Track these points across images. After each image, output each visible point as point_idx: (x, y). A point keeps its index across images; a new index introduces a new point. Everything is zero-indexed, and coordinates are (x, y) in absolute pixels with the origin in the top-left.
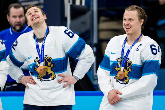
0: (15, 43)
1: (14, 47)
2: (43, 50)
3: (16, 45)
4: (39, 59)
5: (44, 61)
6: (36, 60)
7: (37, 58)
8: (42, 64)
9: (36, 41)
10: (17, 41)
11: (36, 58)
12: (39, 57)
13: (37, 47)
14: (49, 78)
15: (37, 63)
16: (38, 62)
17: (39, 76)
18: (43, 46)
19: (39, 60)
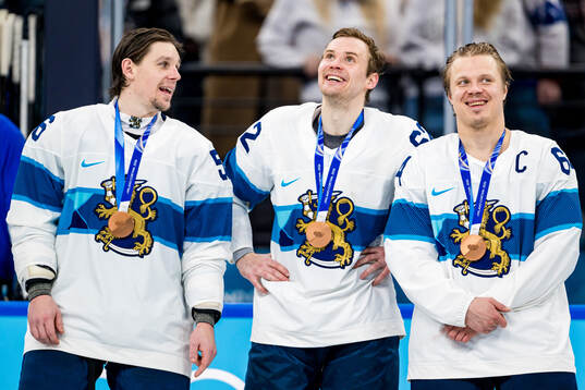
0: (252, 130)
1: (247, 140)
2: (333, 176)
3: (253, 137)
4: (315, 197)
5: (330, 209)
6: (306, 199)
7: (309, 192)
8: (323, 215)
9: (320, 142)
10: (259, 126)
11: (307, 193)
12: (315, 191)
13: (319, 160)
14: (333, 259)
15: (307, 208)
16: (311, 206)
17: (304, 247)
18: (336, 164)
19: (314, 201)
